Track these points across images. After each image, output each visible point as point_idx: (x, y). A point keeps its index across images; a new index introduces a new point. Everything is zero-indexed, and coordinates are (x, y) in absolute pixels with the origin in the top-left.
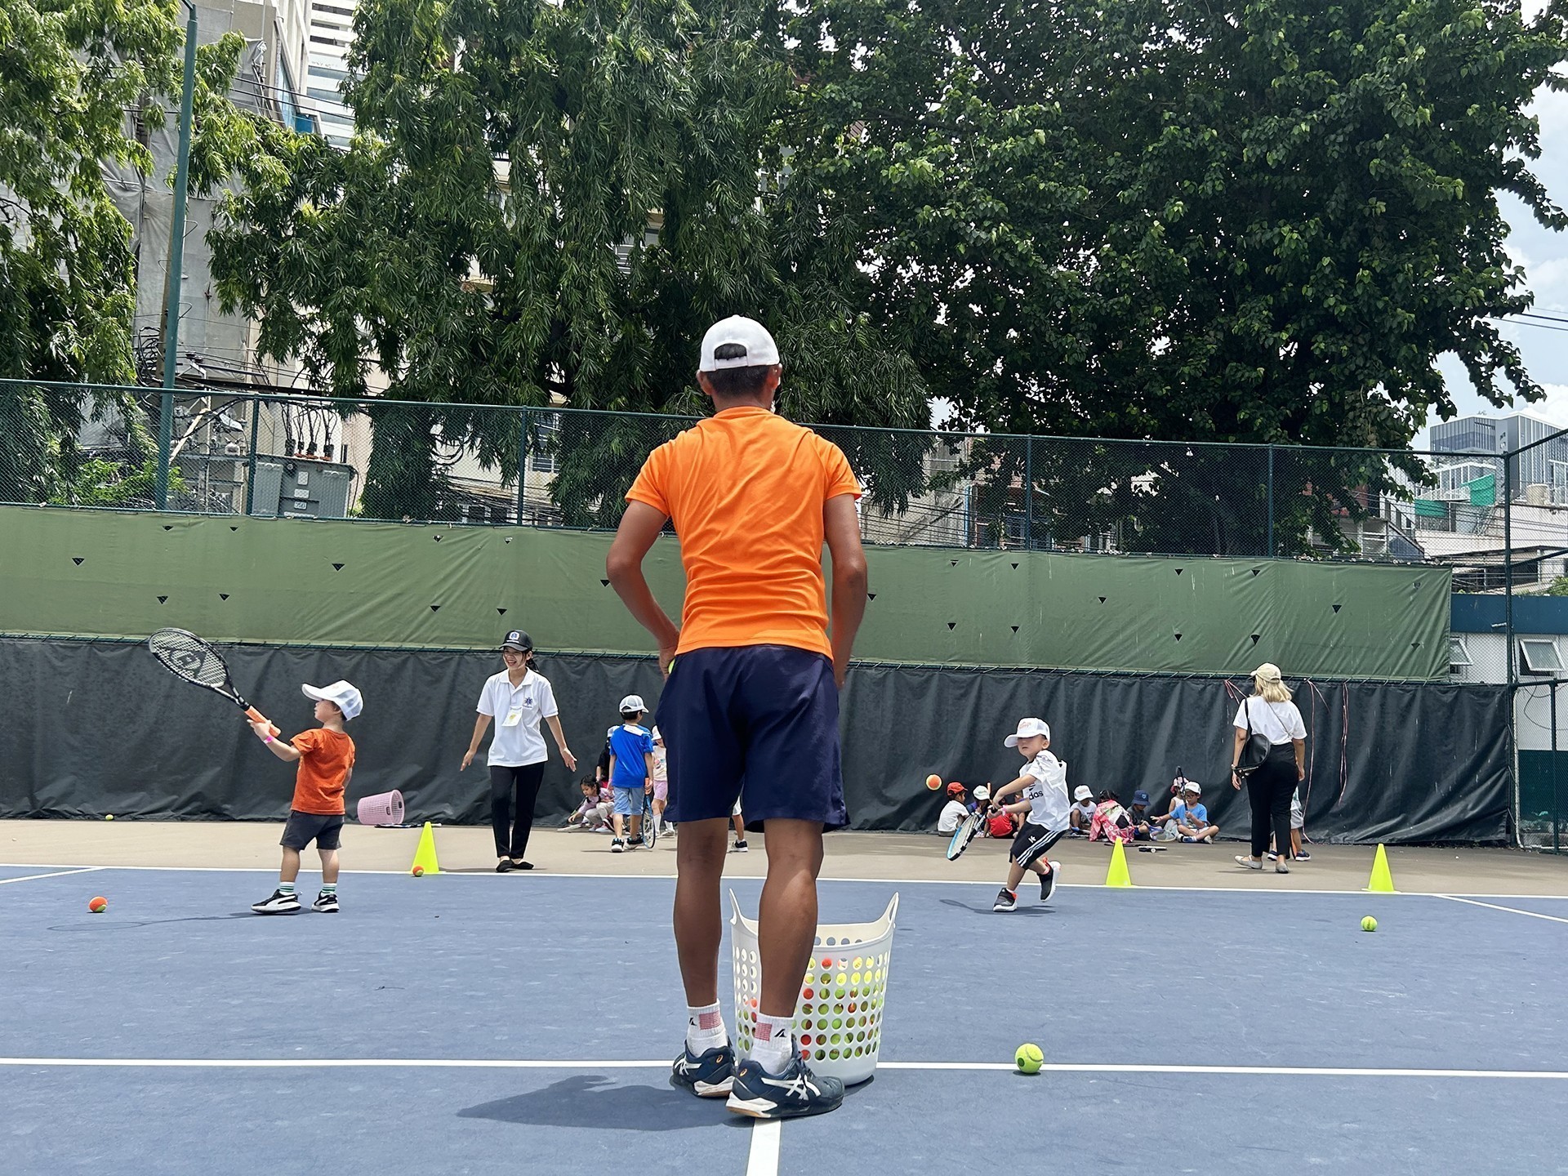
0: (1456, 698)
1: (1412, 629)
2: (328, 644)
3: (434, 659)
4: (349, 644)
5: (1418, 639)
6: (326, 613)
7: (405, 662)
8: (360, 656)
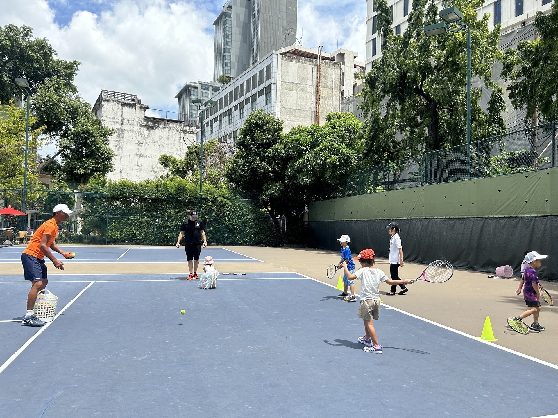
2: (497, 216)
3: (527, 220)
4: (503, 216)
6: (497, 206)
7: (519, 221)
8: (506, 220)
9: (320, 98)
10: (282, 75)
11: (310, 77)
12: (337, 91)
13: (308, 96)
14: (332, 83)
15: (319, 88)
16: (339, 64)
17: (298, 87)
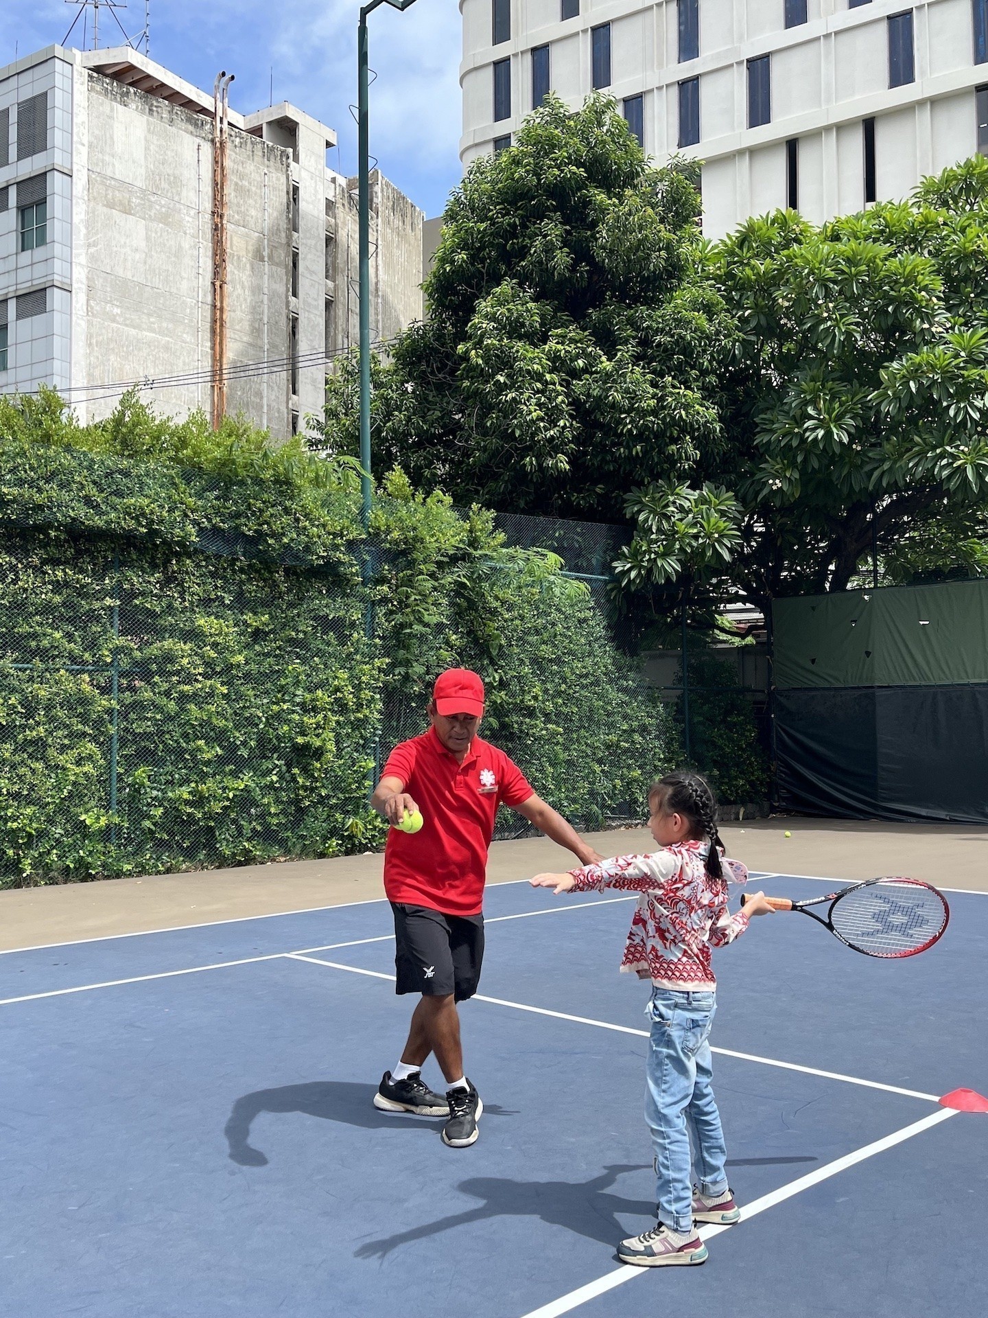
9: (227, 258)
10: (90, 146)
11: (188, 174)
12: (276, 245)
13: (186, 246)
14: (260, 215)
15: (222, 225)
16: (281, 156)
17: (151, 207)
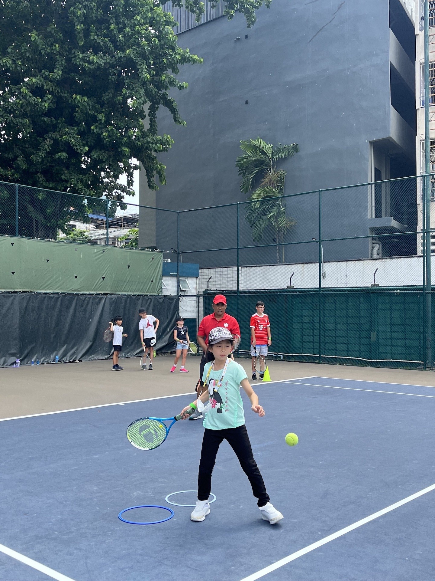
0: (163, 300)
1: (151, 275)
5: (153, 279)
